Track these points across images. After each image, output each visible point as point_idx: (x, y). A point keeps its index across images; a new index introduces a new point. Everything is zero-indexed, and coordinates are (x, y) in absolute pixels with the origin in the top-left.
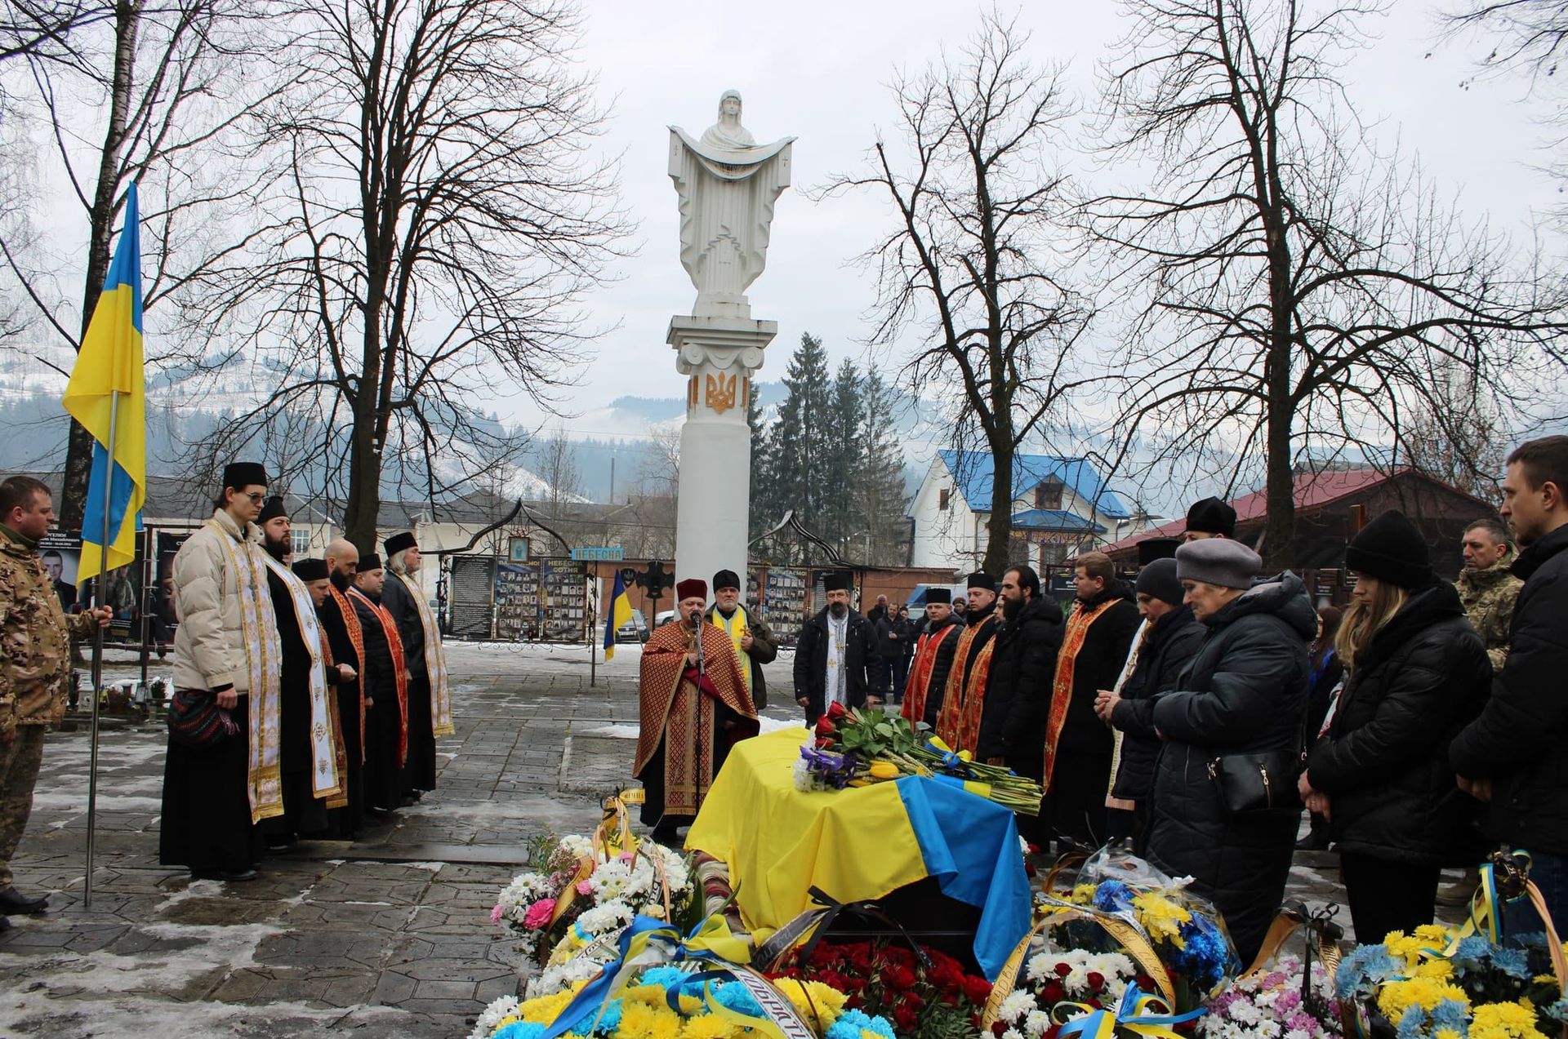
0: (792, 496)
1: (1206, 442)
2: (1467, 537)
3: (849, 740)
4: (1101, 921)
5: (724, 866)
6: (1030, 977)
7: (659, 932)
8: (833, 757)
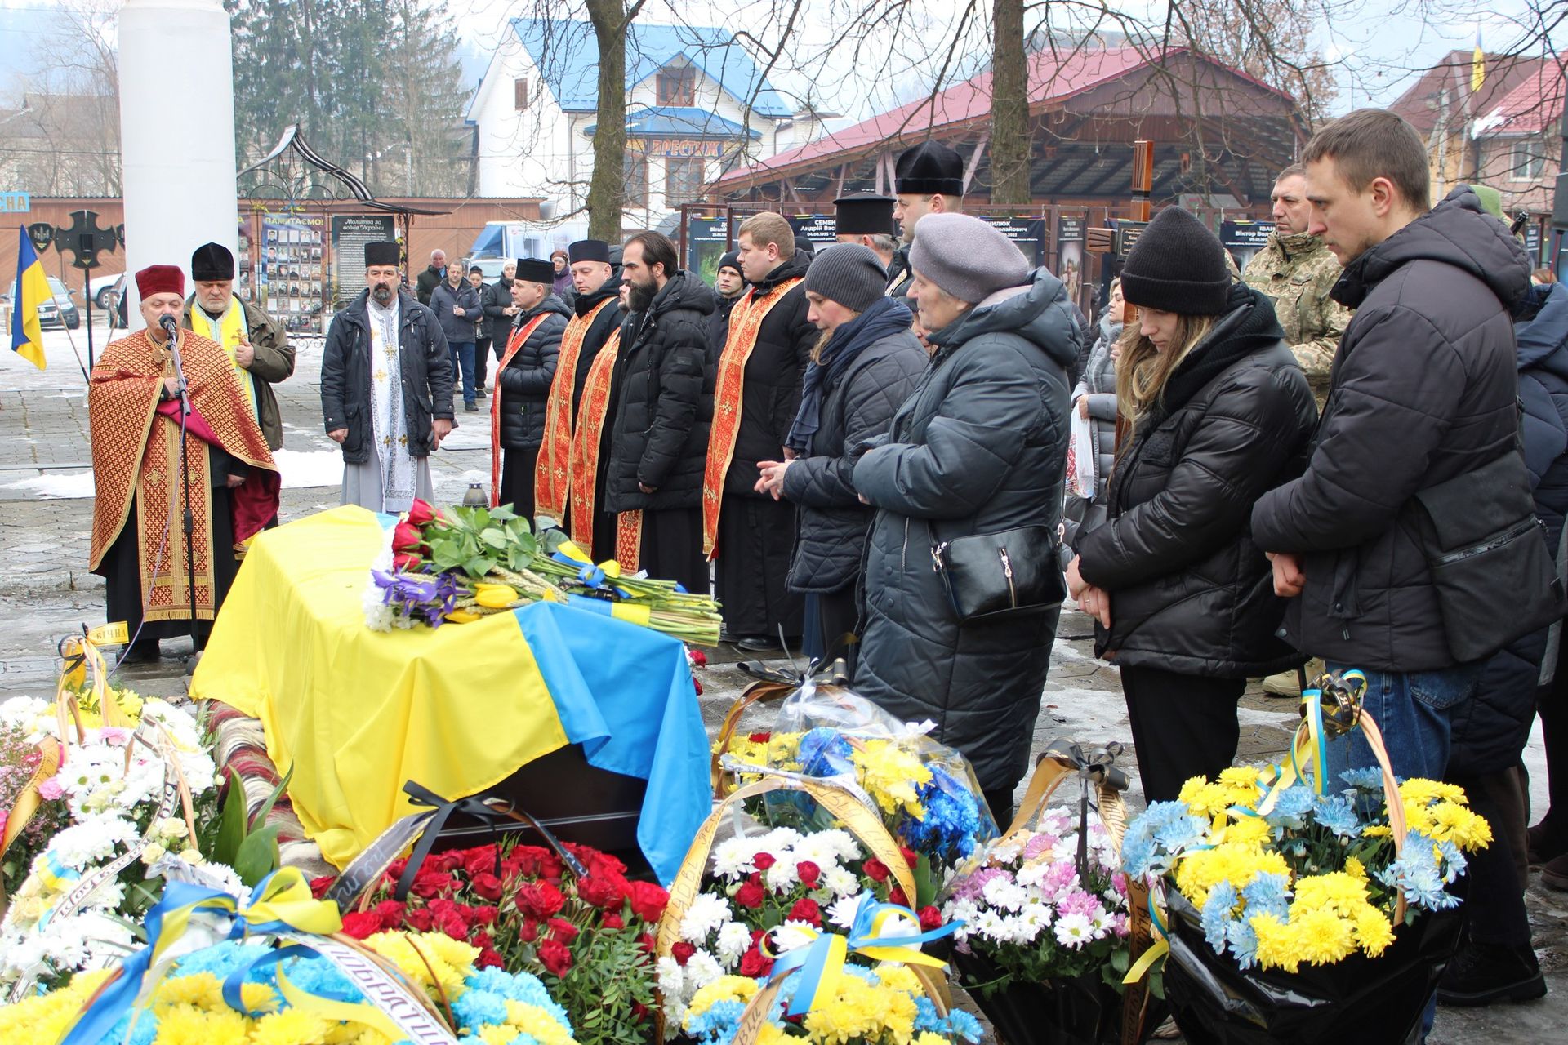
0: (288, 91)
1: (905, 14)
2: (1278, 189)
3: (442, 556)
4: (812, 791)
5: (256, 724)
6: (718, 873)
7: (207, 903)
8: (423, 584)
